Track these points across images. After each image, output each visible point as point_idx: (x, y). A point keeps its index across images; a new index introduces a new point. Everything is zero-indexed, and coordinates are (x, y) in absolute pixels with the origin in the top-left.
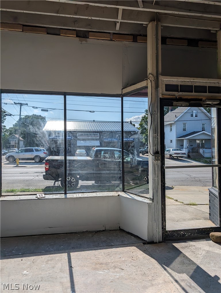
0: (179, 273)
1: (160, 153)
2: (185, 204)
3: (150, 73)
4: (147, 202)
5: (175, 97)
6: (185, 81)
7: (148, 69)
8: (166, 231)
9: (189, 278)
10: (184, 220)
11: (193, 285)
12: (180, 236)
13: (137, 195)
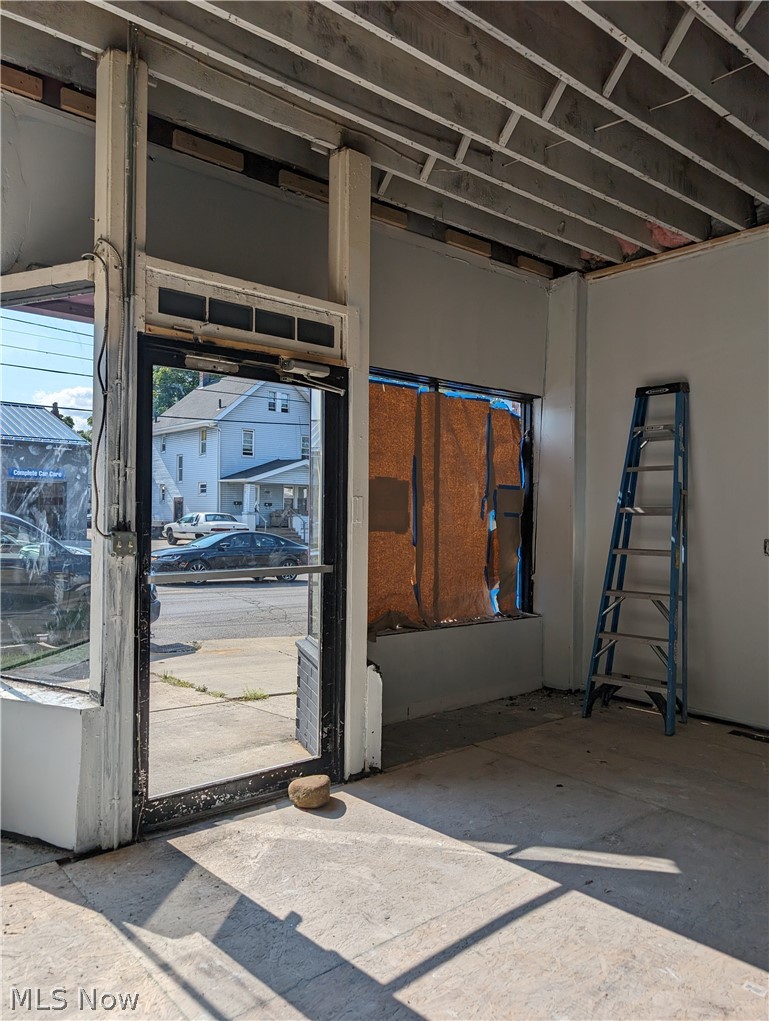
0: (178, 937)
1: (133, 529)
2: (231, 700)
3: (104, 236)
4: (79, 707)
5: (191, 336)
6: (225, 289)
8: (149, 803)
10: (220, 753)
12: (197, 810)
13: (44, 685)
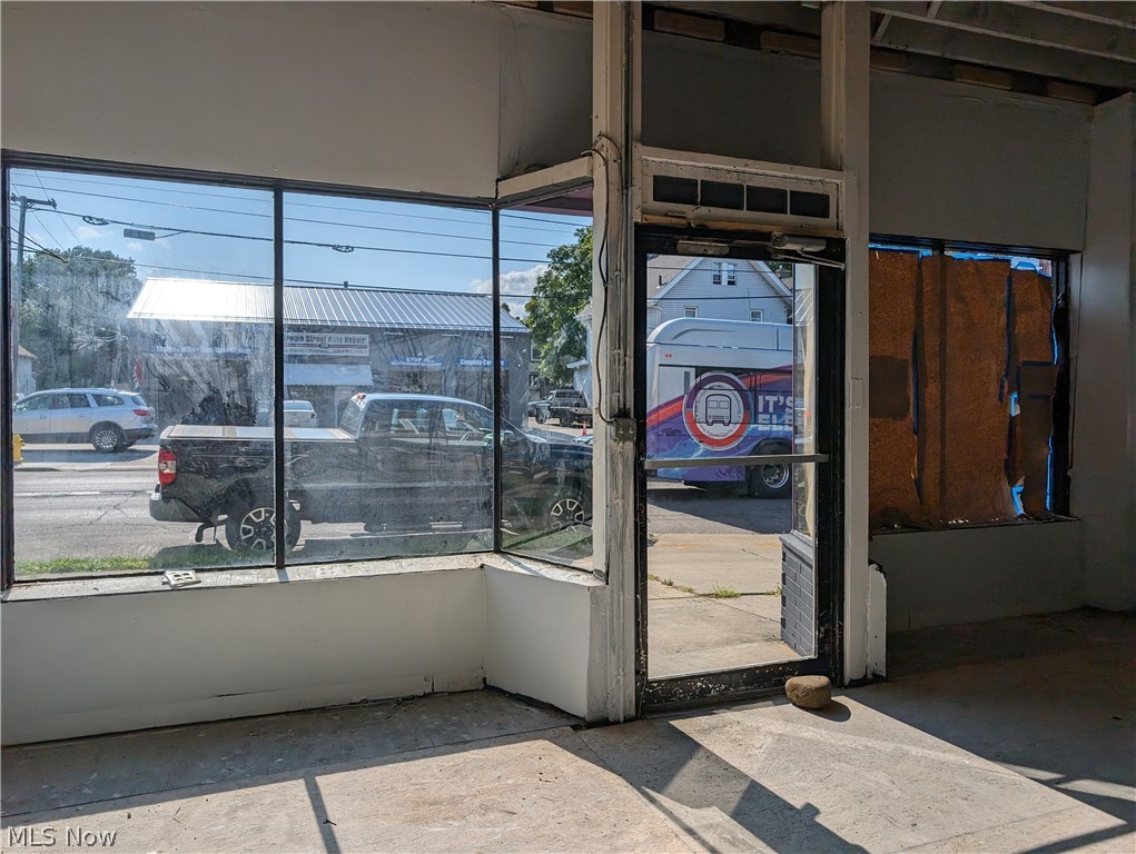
0: (697, 807)
1: (632, 416)
2: (700, 596)
3: (604, 131)
4: (587, 584)
5: (684, 222)
6: (716, 169)
7: (594, 115)
8: (649, 683)
9: (728, 817)
10: (702, 646)
11: (741, 836)
12: (693, 696)
13: (547, 562)
